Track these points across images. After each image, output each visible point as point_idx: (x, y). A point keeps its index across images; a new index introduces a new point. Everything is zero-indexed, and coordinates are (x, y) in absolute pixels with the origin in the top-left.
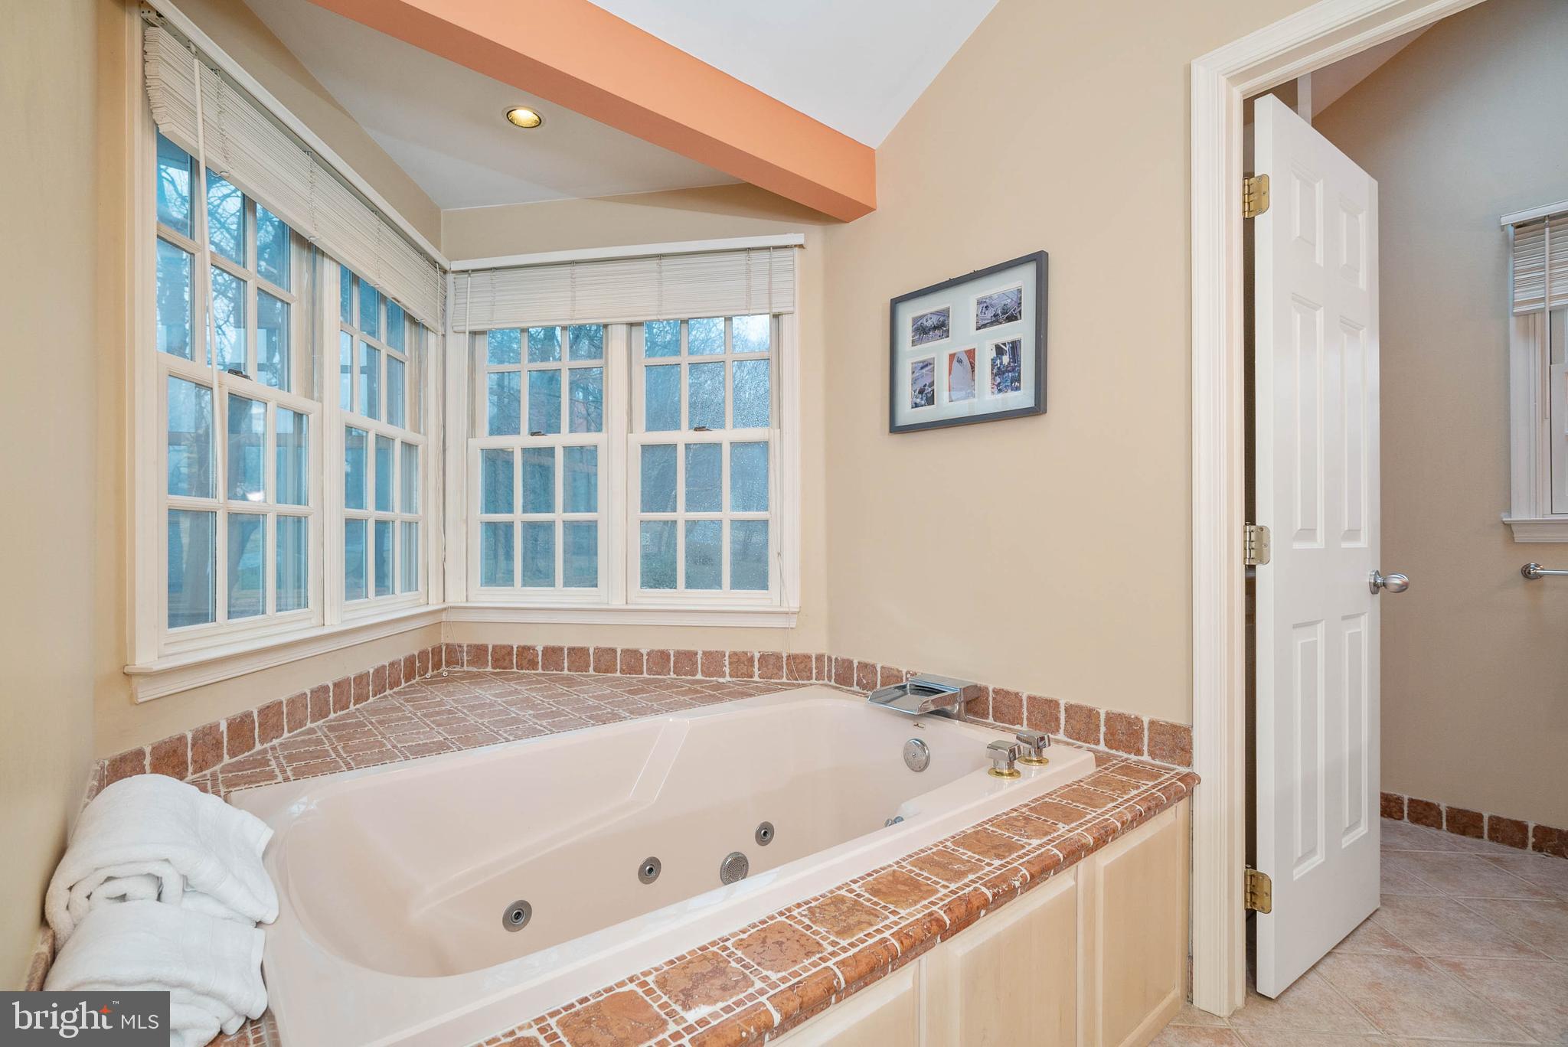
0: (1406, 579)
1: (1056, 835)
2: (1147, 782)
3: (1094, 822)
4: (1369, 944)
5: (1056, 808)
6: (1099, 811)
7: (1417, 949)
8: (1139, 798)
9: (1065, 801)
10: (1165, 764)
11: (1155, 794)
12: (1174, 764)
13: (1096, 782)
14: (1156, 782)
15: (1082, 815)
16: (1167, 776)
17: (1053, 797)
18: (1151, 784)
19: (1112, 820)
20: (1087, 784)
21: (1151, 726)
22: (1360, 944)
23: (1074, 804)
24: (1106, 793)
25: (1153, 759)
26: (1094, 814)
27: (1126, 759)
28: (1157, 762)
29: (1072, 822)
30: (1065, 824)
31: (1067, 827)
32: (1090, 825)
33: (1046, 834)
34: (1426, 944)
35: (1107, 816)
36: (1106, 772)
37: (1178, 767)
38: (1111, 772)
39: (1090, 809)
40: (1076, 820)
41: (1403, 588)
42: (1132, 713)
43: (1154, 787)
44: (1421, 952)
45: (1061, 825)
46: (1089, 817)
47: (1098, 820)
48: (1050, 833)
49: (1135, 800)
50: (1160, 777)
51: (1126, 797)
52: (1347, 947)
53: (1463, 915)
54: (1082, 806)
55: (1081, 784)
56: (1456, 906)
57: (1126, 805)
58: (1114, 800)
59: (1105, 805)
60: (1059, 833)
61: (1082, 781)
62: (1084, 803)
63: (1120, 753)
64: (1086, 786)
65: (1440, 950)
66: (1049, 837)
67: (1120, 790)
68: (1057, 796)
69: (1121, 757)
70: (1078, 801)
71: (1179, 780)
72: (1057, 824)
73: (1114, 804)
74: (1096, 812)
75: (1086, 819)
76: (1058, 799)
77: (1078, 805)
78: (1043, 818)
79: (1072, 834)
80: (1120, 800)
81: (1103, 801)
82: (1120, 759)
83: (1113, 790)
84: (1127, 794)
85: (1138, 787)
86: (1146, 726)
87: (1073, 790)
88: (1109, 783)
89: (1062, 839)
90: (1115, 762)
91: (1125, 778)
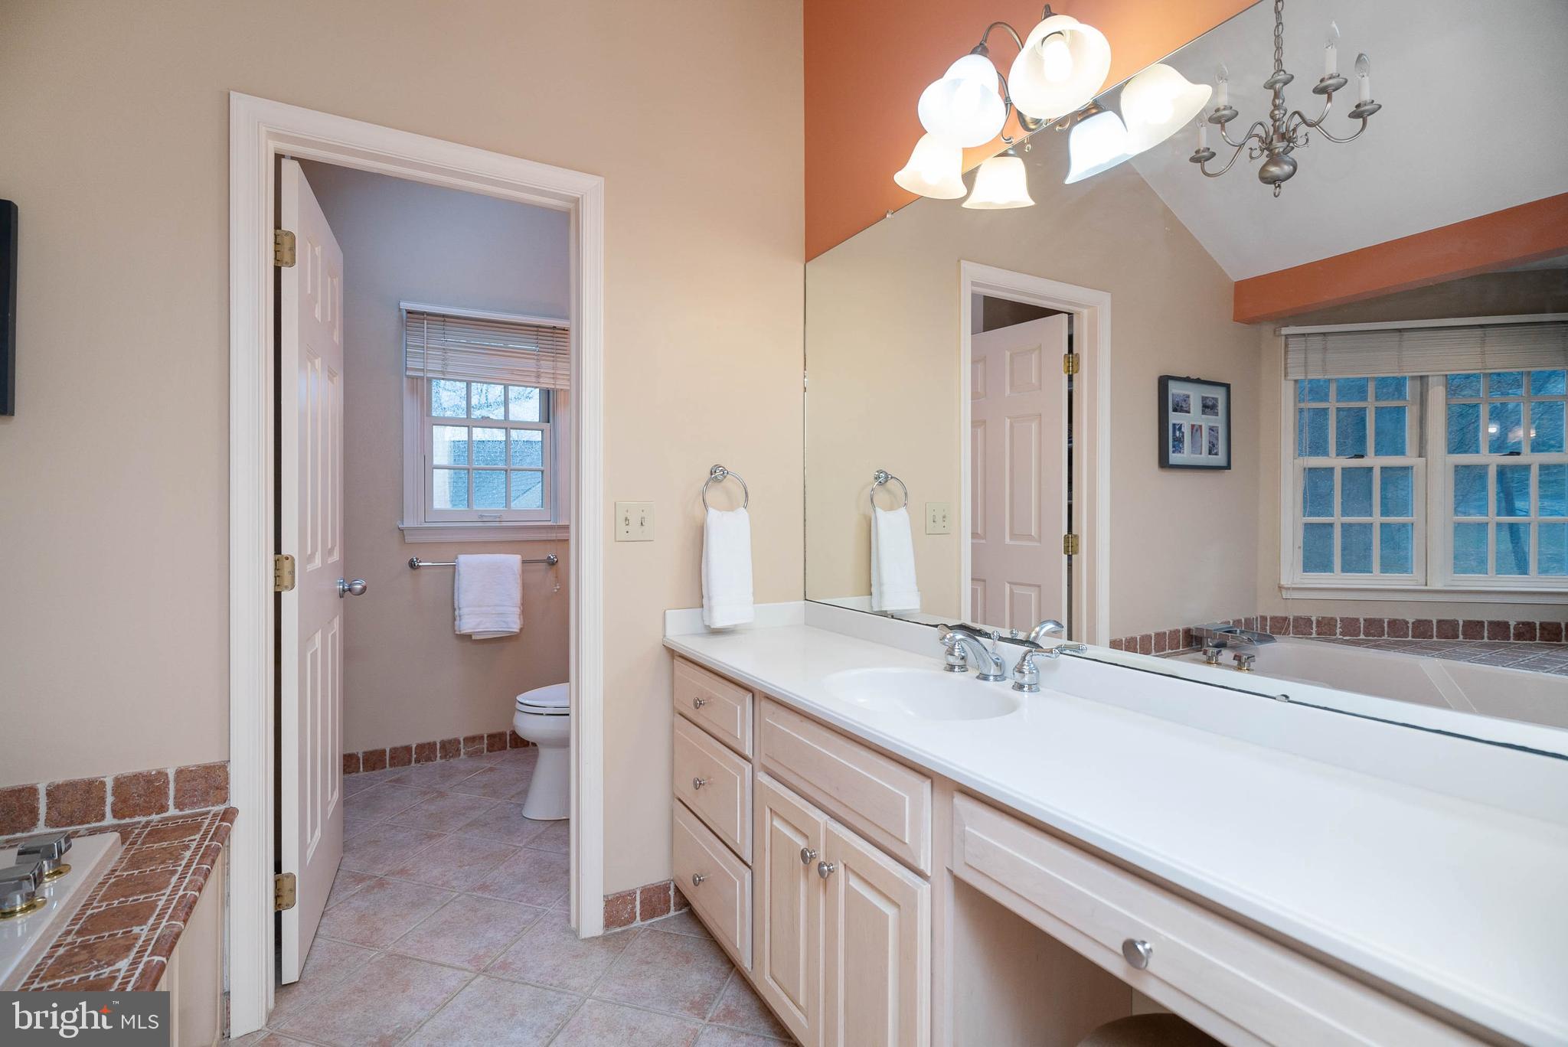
0: (364, 583)
1: (140, 942)
2: (192, 838)
3: (172, 906)
4: (345, 889)
5: (113, 915)
6: (168, 891)
7: (377, 873)
8: (198, 857)
9: (116, 902)
10: (197, 810)
11: (210, 846)
12: (208, 806)
13: (134, 863)
14: (201, 833)
15: (152, 906)
16: (207, 822)
17: (95, 904)
18: (198, 837)
19: (189, 893)
20: (125, 870)
21: (178, 776)
22: (340, 893)
23: (131, 899)
24: (156, 869)
25: (181, 810)
26: (165, 898)
27: (148, 823)
28: (187, 812)
29: (148, 919)
30: (141, 925)
31: (146, 928)
32: (170, 911)
33: (129, 948)
34: (381, 866)
35: (181, 893)
36: (136, 847)
37: (213, 808)
38: (143, 843)
39: (155, 894)
40: (150, 915)
41: (364, 589)
42: (151, 768)
43: (203, 838)
44: (379, 874)
45: (136, 930)
46: (161, 904)
47: (175, 902)
48: (133, 945)
49: (196, 861)
50: (201, 826)
51: (184, 863)
52: (332, 903)
53: (393, 831)
54: (142, 897)
55: (117, 873)
56: (387, 827)
57: (191, 871)
58: (174, 872)
59: (168, 883)
60: (143, 939)
61: (116, 870)
62: (142, 893)
63: (137, 819)
64: (125, 874)
65: (389, 865)
66: (136, 950)
67: (170, 859)
68: (101, 901)
69: (139, 823)
70: (132, 895)
71: (222, 820)
72: (131, 931)
73: (177, 876)
74: (164, 894)
75: (160, 907)
76: (105, 904)
77: (135, 898)
78: (107, 934)
79: (159, 931)
80: (180, 869)
81: (162, 879)
82: (140, 826)
83: (163, 862)
84: (183, 859)
85: (187, 847)
86: (171, 777)
87: (115, 884)
88: (151, 858)
89: (153, 942)
90: (136, 831)
91: (165, 844)
